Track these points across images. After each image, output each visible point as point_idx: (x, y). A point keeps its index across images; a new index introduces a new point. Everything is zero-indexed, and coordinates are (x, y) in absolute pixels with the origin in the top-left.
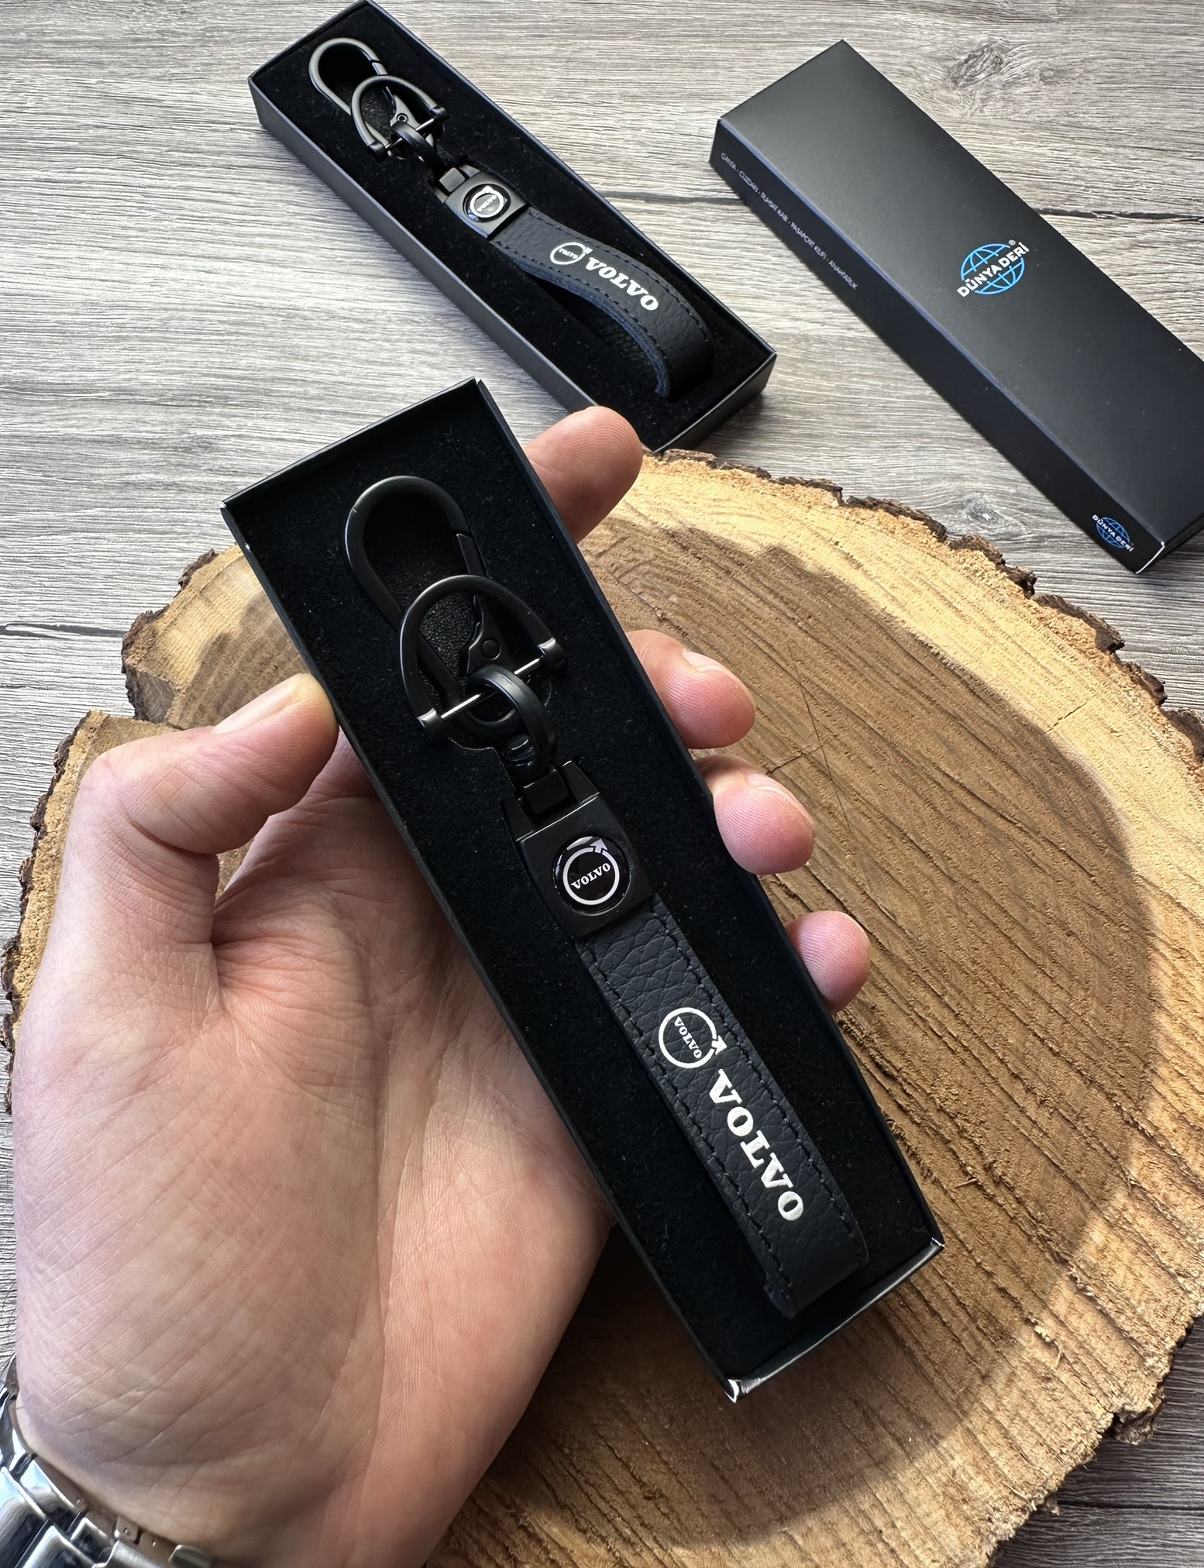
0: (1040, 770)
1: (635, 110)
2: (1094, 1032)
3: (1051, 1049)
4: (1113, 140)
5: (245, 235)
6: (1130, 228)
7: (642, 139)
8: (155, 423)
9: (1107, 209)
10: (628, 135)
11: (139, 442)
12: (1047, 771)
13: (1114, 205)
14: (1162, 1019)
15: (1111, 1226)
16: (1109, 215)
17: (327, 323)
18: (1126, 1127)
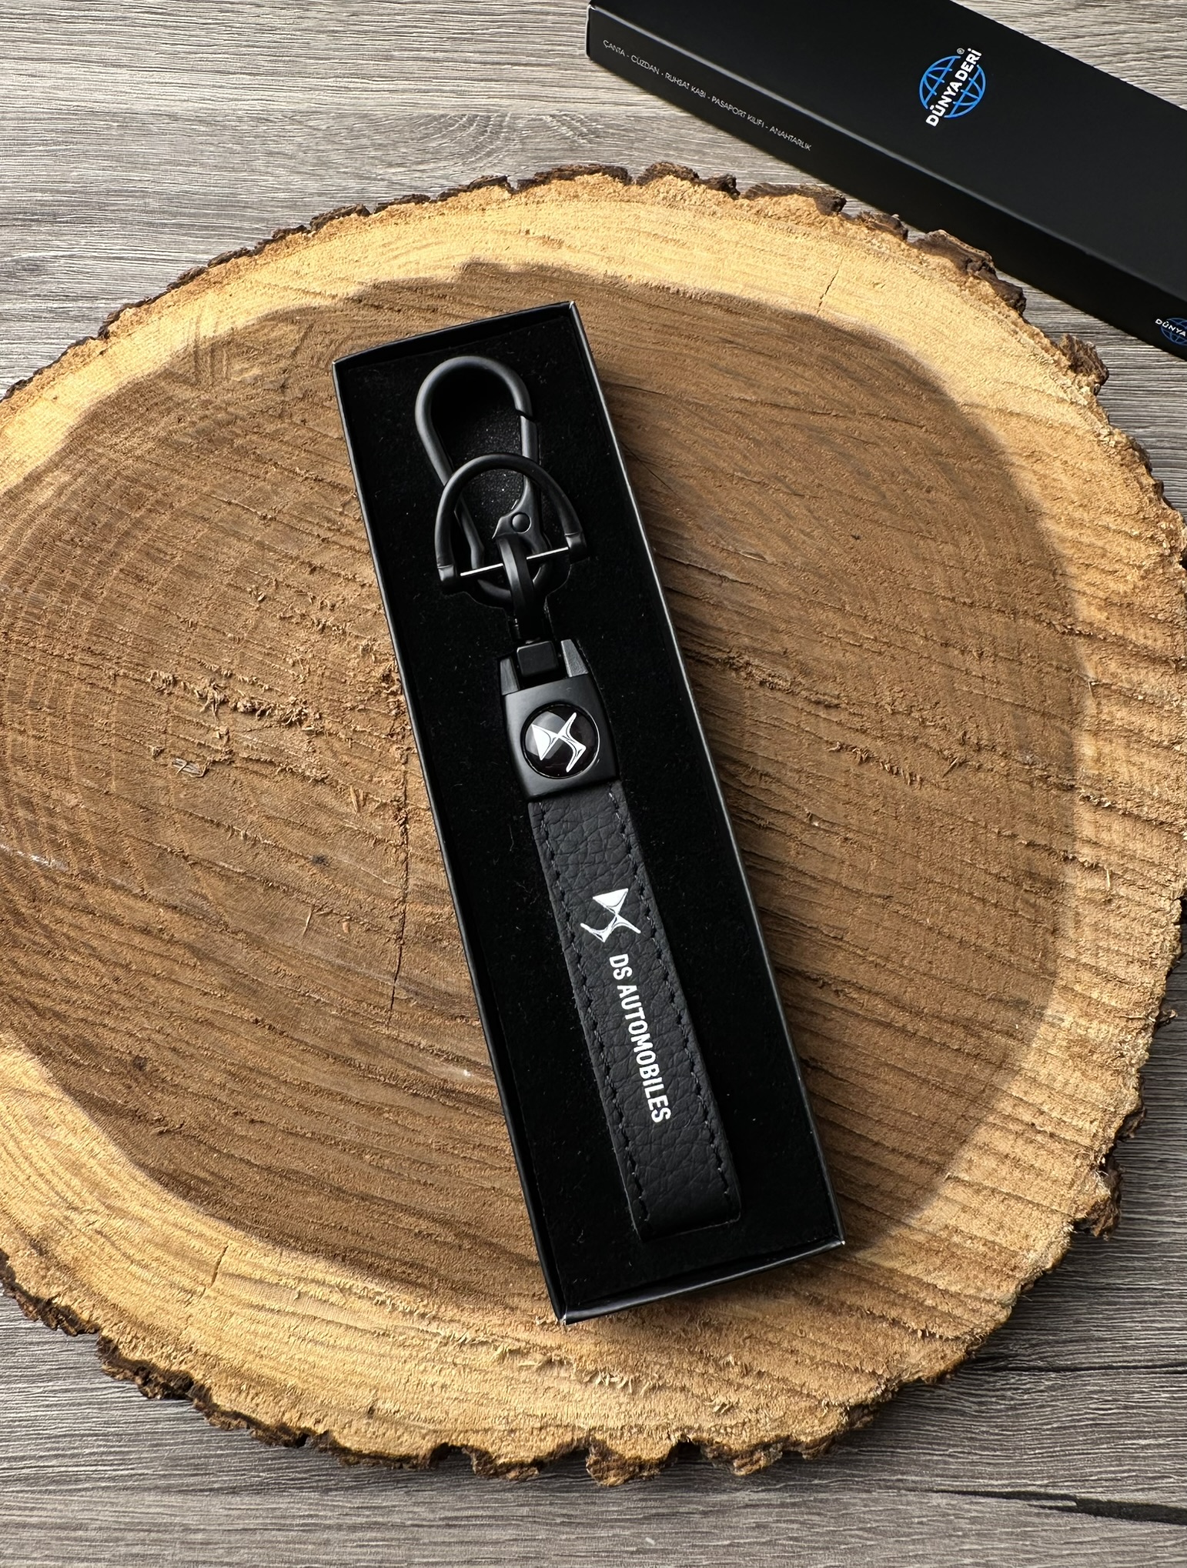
0: (827, 352)
2: (995, 567)
12: (834, 351)
15: (1096, 734)
18: (1065, 637)
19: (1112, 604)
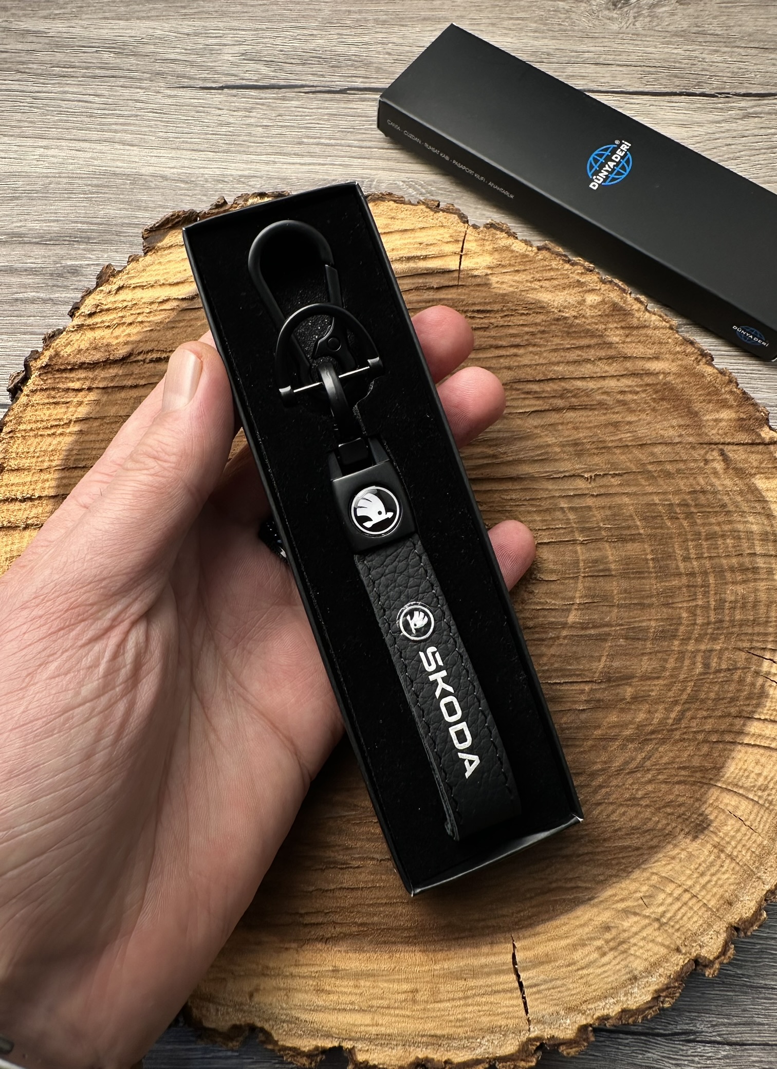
1: (384, 30)
4: (729, 42)
5: (104, 125)
6: (743, 104)
7: (389, 51)
8: (38, 257)
9: (726, 91)
10: (379, 48)
11: (26, 270)
13: (730, 88)
16: (727, 95)
17: (162, 184)
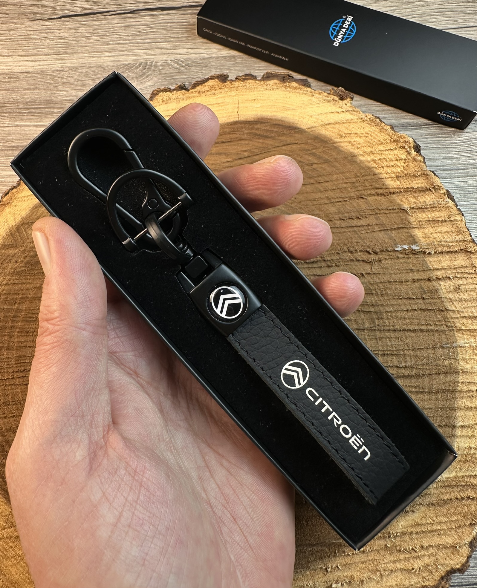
0: (249, 131)
2: (349, 183)
3: (347, 201)
12: (252, 129)
14: (361, 158)
15: (419, 227)
18: (388, 197)
19: (399, 177)
